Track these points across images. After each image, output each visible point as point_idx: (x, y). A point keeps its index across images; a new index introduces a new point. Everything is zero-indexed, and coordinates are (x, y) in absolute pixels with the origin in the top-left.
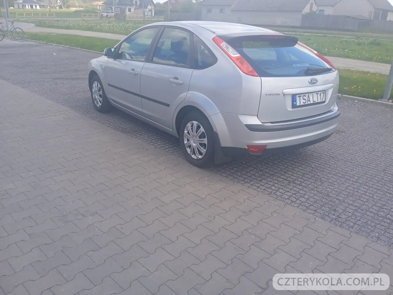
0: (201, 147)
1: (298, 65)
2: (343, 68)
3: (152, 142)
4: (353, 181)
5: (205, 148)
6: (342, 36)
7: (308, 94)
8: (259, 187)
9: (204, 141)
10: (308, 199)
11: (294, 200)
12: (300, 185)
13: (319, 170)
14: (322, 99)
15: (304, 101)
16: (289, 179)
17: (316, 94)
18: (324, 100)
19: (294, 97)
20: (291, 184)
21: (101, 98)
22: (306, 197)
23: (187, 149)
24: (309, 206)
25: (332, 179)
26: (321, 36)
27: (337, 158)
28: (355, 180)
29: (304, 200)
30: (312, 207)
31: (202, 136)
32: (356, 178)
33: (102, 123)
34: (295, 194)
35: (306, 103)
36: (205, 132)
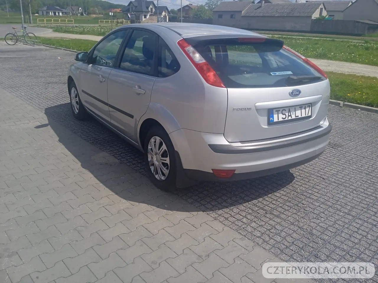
0: (163, 167)
1: (277, 73)
2: (349, 73)
3: (120, 156)
4: (345, 213)
5: (167, 168)
6: (350, 40)
7: (289, 108)
8: (227, 219)
9: (166, 160)
10: (285, 238)
11: (267, 239)
12: (278, 217)
13: (305, 196)
14: (307, 114)
15: (284, 116)
16: (266, 208)
17: (300, 107)
18: (310, 114)
19: (270, 112)
20: (267, 215)
21: (78, 105)
22: (283, 234)
23: (151, 168)
24: (284, 249)
25: (318, 208)
26: (330, 40)
27: (329, 180)
28: (347, 211)
29: (278, 239)
30: (287, 251)
31: (164, 155)
32: (349, 208)
33: (75, 132)
34: (269, 230)
35: (287, 119)
36: (167, 150)
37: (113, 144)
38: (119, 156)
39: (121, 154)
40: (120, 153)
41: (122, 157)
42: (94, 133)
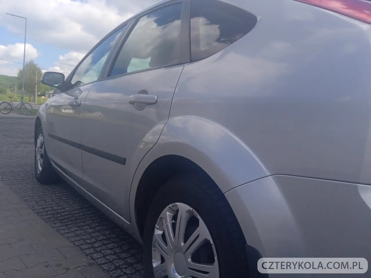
9: (207, 273)
21: (42, 158)
33: (25, 200)
36: (212, 242)
37: (84, 222)
38: (89, 248)
39: (94, 243)
40: (93, 240)
41: (95, 250)
42: (58, 204)
